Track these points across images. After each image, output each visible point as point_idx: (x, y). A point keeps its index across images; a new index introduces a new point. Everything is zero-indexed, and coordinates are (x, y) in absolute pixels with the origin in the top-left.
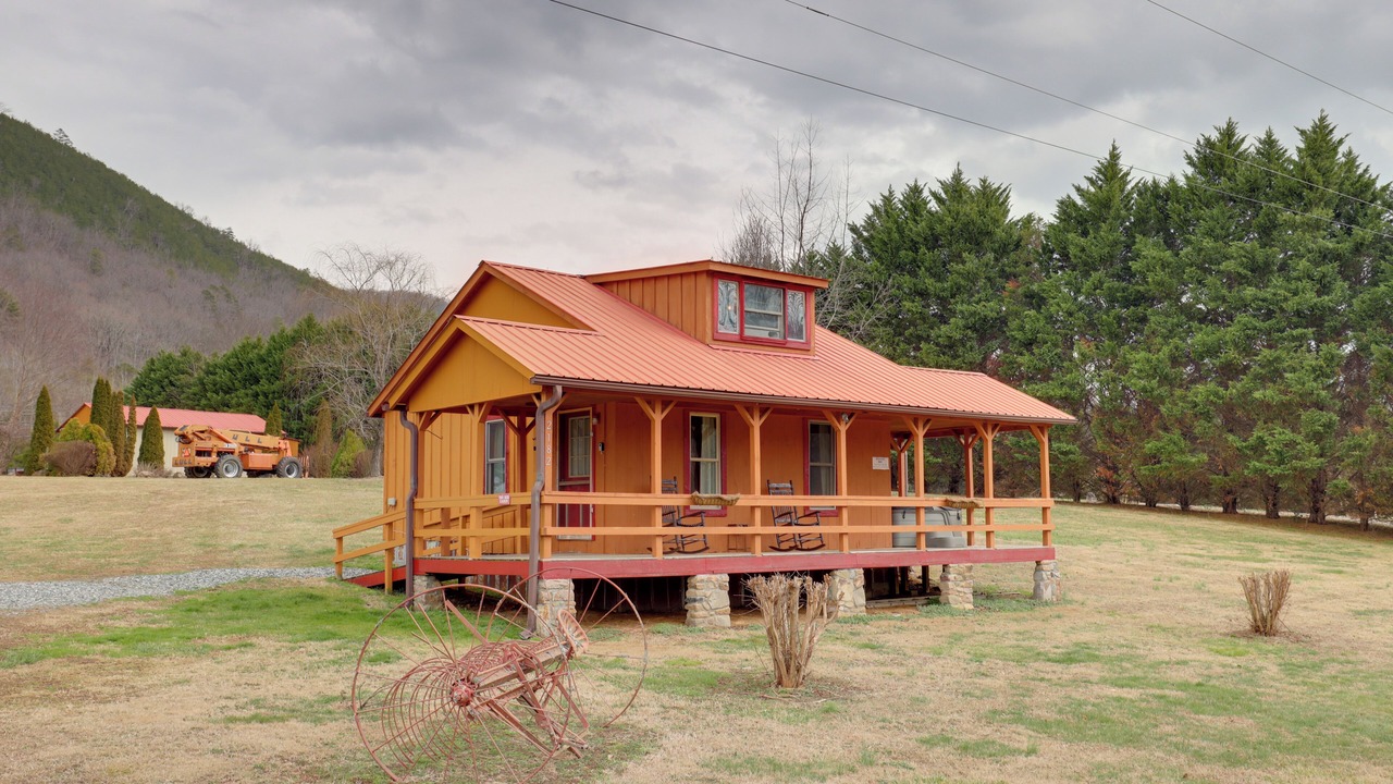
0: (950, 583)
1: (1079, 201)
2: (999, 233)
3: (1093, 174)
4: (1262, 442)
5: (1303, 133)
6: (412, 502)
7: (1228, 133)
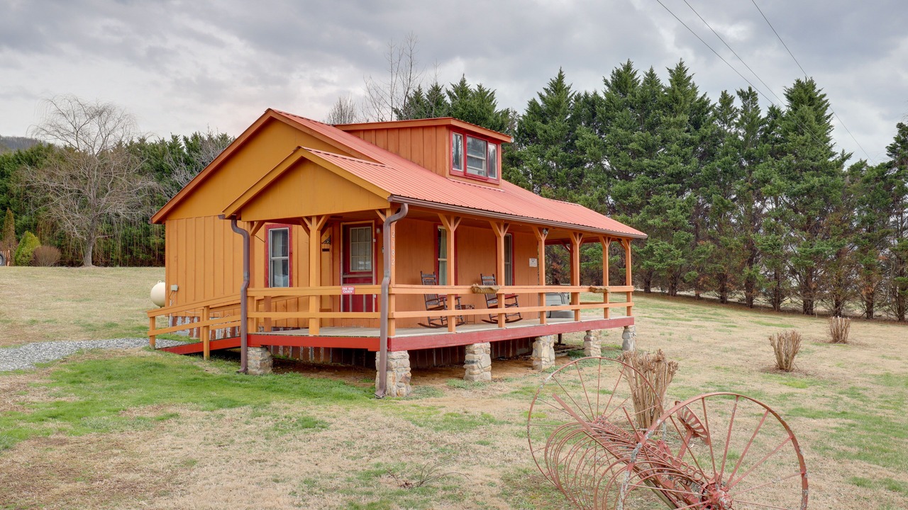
0: (591, 342)
1: (540, 103)
2: (491, 119)
3: (548, 87)
4: (651, 249)
5: (671, 71)
6: (246, 290)
7: (628, 68)
